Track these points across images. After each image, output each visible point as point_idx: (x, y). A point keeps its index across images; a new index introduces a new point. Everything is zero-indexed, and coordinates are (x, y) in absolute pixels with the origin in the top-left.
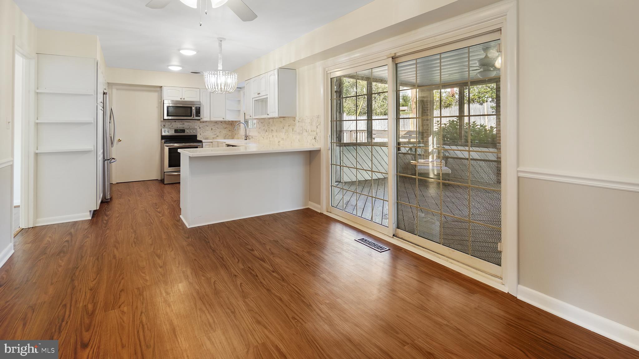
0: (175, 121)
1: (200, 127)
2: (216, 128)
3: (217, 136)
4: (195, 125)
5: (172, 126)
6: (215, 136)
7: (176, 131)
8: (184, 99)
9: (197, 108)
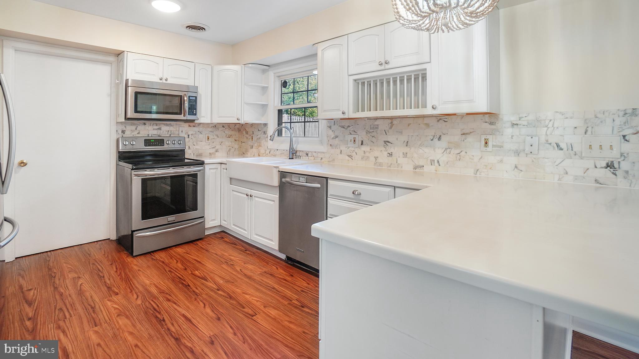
0: (145, 124)
1: (189, 135)
2: (215, 137)
3: (217, 151)
4: (180, 131)
5: (139, 133)
6: (214, 150)
7: (148, 142)
8: (166, 80)
9: (191, 98)
